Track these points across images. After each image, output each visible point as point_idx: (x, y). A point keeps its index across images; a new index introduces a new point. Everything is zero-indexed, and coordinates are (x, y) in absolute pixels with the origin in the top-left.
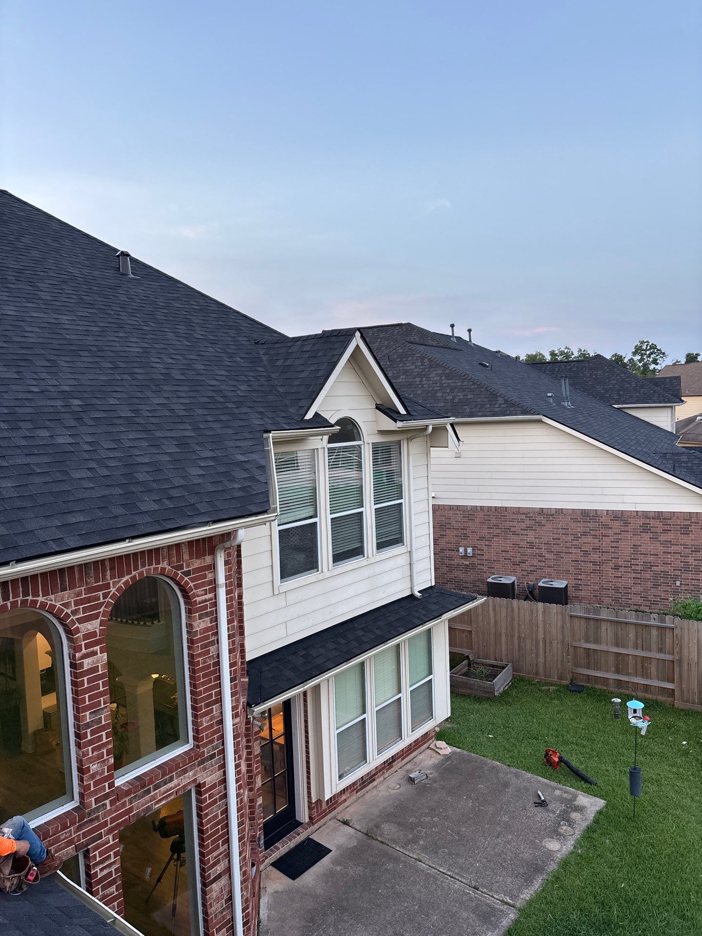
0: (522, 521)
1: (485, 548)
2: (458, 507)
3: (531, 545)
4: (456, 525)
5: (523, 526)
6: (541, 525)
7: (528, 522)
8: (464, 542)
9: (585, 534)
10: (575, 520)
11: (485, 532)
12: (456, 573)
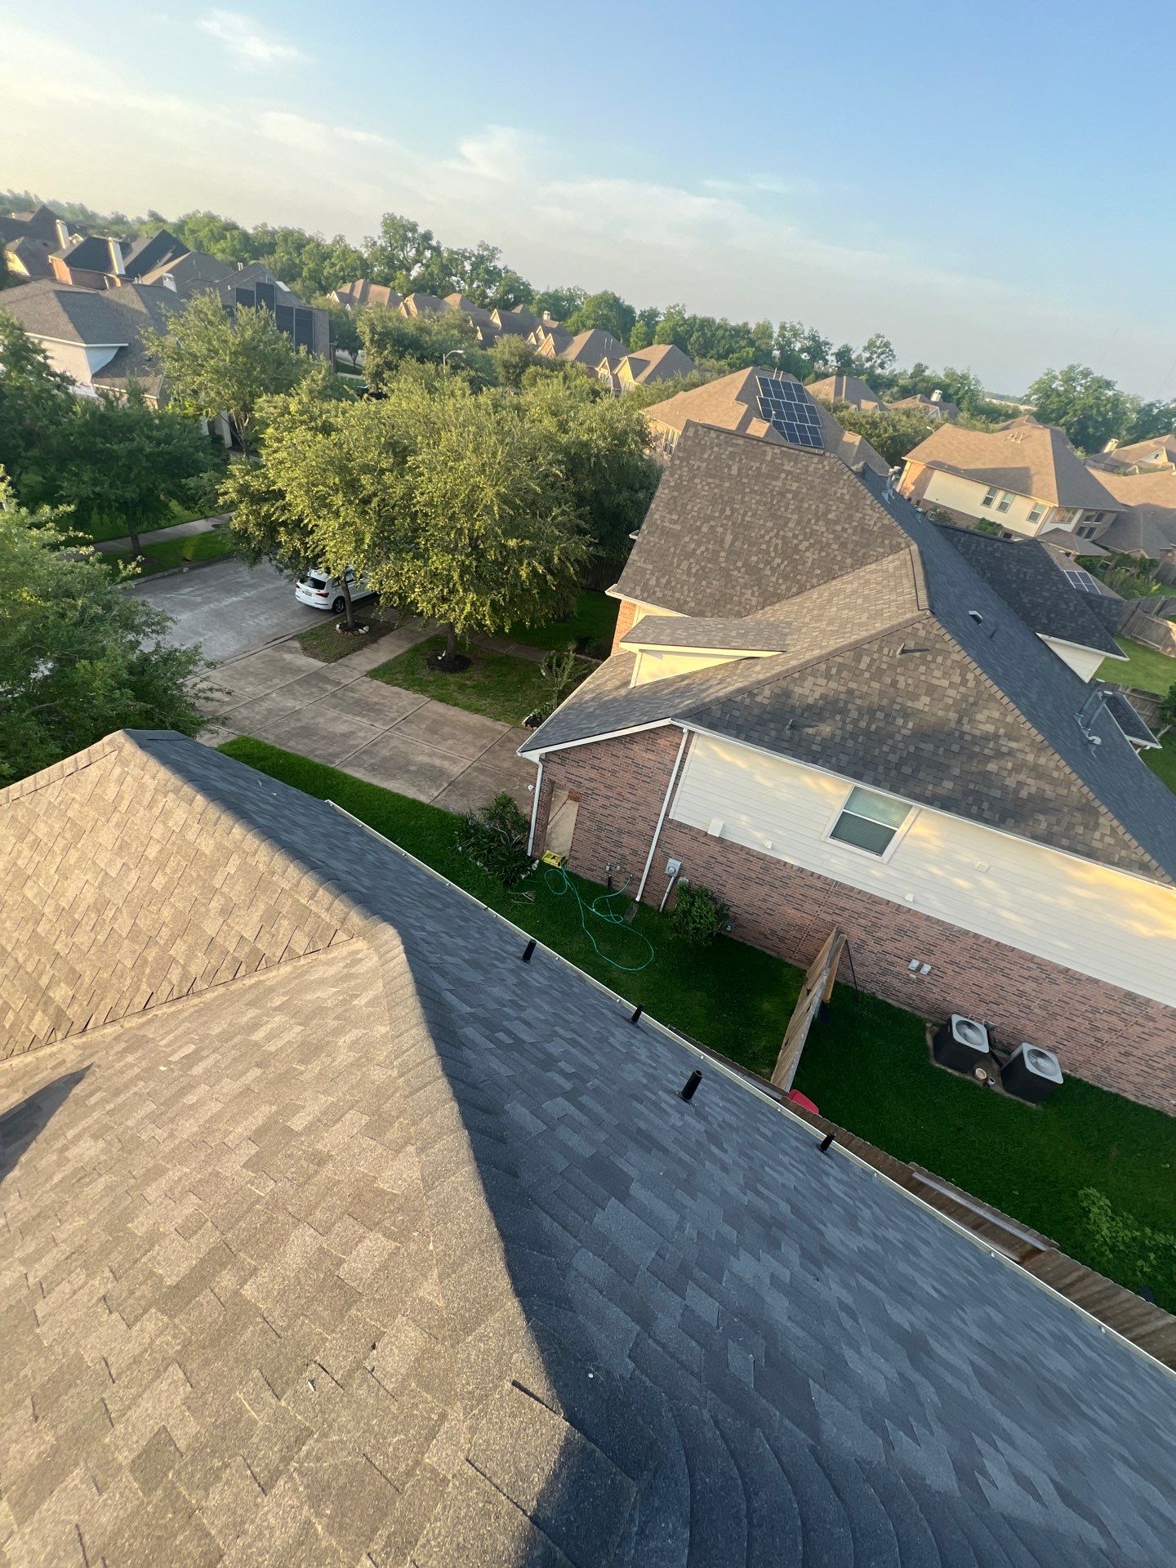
0: (1029, 969)
1: (950, 972)
2: (938, 922)
3: (1022, 994)
4: (922, 937)
5: (1026, 974)
6: (1053, 982)
7: (1036, 973)
8: (922, 957)
9: (1111, 1013)
10: (1107, 996)
11: (962, 959)
12: (889, 979)
